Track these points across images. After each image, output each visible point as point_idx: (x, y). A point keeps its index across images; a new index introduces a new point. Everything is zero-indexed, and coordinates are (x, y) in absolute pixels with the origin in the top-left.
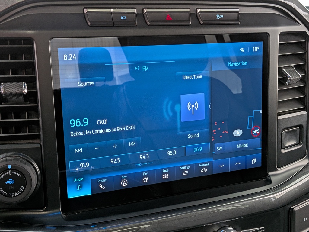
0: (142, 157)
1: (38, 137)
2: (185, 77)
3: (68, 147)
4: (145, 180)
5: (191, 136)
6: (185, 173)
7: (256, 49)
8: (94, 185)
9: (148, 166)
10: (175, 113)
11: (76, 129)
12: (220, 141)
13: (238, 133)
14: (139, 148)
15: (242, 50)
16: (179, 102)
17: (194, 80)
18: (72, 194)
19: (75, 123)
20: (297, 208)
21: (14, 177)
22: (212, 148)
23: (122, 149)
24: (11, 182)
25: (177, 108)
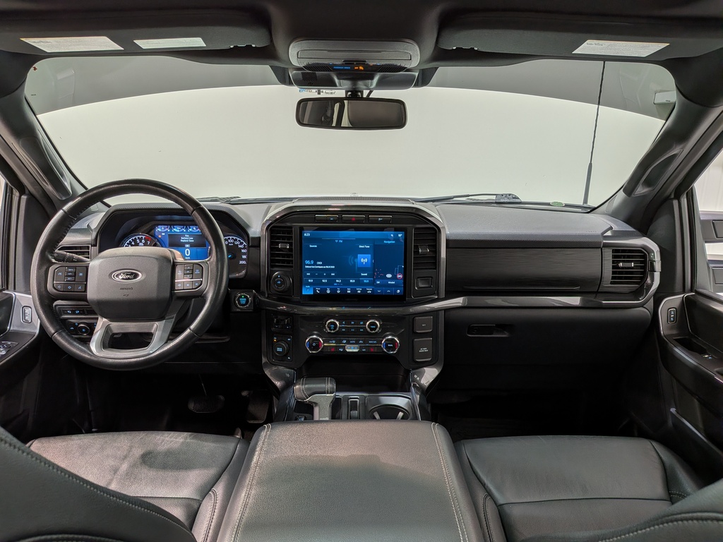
0: (337, 281)
1: (292, 267)
2: (360, 246)
3: (304, 272)
4: (339, 292)
5: (362, 274)
6: (359, 292)
7: (400, 235)
8: (315, 290)
9: (340, 285)
10: (355, 263)
11: (308, 265)
12: (378, 279)
13: (389, 276)
14: (337, 276)
15: (392, 235)
16: (357, 257)
17: (365, 248)
18: (304, 292)
19: (307, 262)
20: (417, 318)
21: (280, 281)
22: (374, 282)
23: (328, 276)
24: (279, 282)
25: (356, 260)
